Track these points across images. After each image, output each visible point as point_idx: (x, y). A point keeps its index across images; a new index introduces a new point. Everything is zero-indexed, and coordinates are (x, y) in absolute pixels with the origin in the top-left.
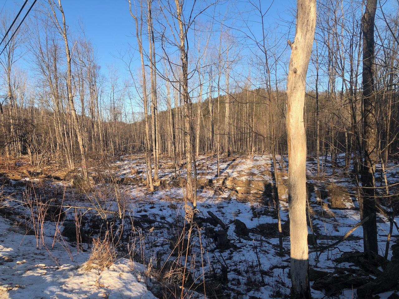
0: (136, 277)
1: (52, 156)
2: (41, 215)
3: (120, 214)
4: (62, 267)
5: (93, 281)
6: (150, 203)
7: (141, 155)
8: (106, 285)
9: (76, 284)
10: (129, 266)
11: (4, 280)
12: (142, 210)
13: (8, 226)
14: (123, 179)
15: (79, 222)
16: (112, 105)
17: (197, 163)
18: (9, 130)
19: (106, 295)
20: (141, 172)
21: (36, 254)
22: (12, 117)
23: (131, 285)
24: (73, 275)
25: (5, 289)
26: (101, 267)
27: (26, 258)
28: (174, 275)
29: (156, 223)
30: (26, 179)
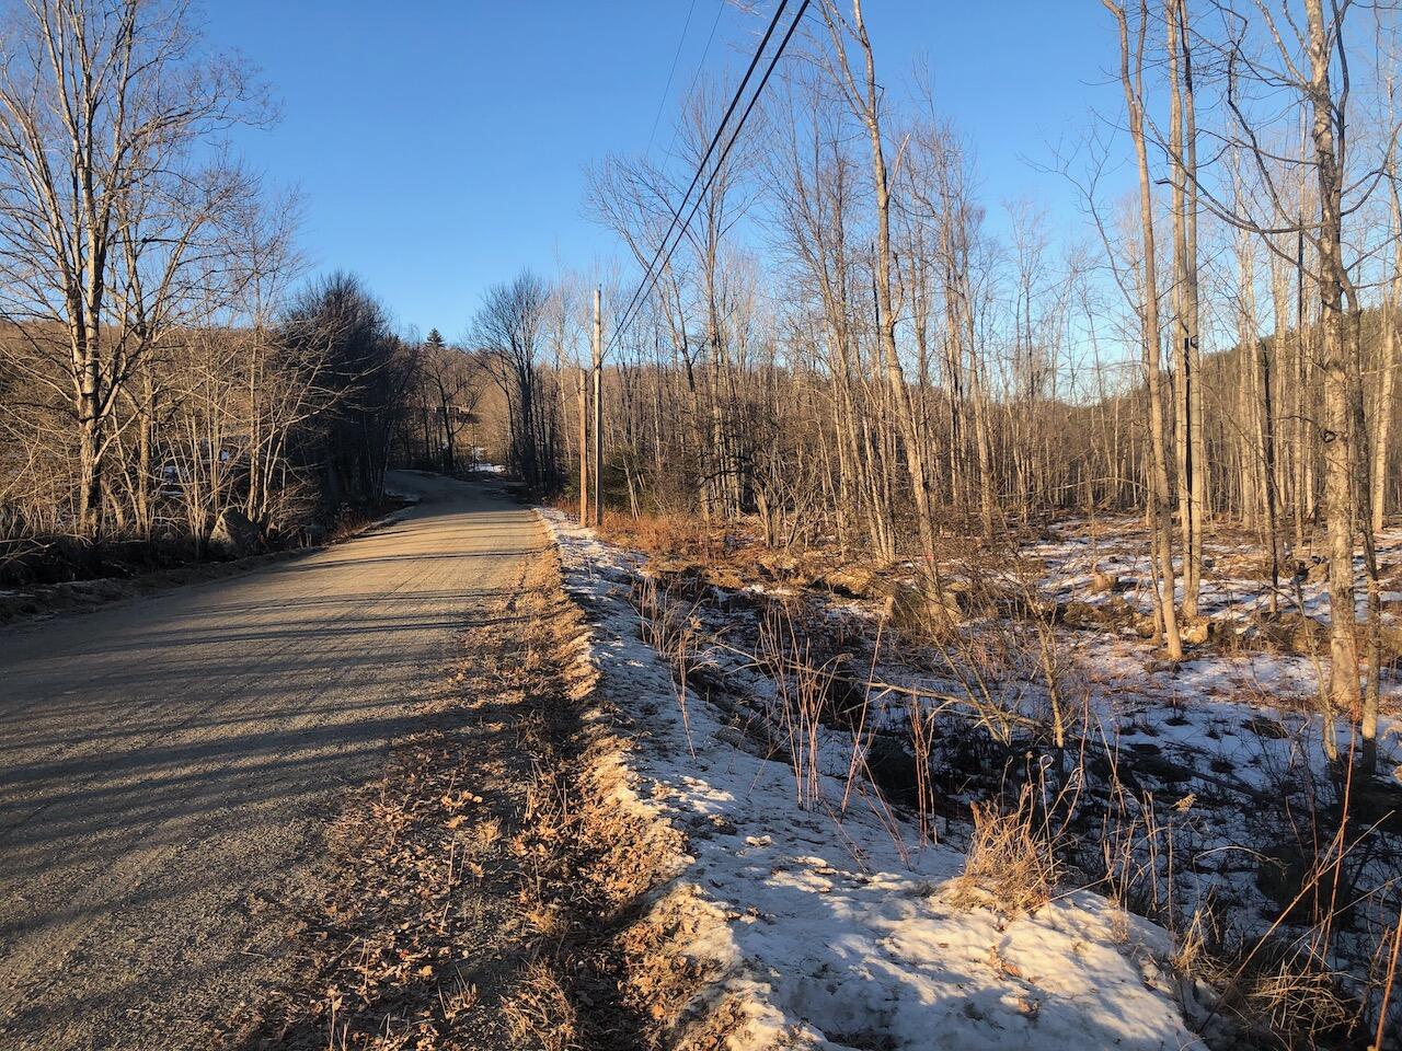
0: (1139, 968)
1: (826, 519)
2: (808, 703)
3: (1059, 730)
4: (876, 878)
5: (981, 948)
6: (1170, 704)
7: (1128, 524)
8: (1026, 973)
9: (925, 943)
10: (1109, 922)
11: (715, 885)
12: (1134, 725)
13: (716, 727)
14: (1061, 609)
15: (926, 739)
16: (1023, 341)
17: (1380, 560)
18: (710, 439)
19: (1030, 1006)
20: (1131, 585)
21: (797, 823)
22: (718, 398)
23: (1120, 995)
24: (914, 912)
25: (721, 914)
26: (1006, 905)
27: (771, 831)
28: (1299, 995)
29: (1195, 782)
30: (753, 587)
